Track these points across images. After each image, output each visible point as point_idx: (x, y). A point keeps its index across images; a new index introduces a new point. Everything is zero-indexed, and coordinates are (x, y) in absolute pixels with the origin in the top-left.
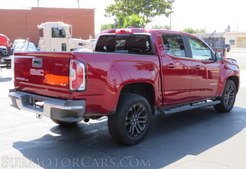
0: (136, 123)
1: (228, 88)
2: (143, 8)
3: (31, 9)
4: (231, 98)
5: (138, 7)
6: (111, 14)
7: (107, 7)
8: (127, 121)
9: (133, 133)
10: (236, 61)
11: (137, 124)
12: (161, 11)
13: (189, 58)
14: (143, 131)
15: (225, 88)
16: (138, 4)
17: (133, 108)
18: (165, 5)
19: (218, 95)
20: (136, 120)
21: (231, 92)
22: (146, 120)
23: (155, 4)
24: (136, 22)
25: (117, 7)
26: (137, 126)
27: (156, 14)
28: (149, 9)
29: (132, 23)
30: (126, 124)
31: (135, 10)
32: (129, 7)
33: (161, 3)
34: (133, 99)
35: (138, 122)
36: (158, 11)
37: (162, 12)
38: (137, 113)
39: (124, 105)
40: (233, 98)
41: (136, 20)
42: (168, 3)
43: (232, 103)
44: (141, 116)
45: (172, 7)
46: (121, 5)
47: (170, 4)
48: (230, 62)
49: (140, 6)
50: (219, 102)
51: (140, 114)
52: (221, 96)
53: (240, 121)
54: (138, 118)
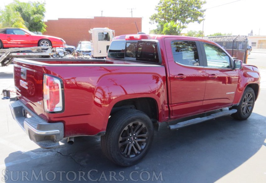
0: (134, 142)
1: (247, 96)
2: (180, 17)
3: (93, 18)
4: (249, 106)
5: (176, 16)
6: (154, 22)
7: (152, 16)
8: (121, 142)
9: (129, 153)
10: (257, 67)
11: (136, 143)
12: (194, 18)
13: (203, 67)
14: (142, 150)
15: (243, 97)
16: (176, 13)
17: (129, 127)
18: (198, 13)
19: (235, 104)
20: (134, 138)
21: (249, 99)
22: (147, 138)
23: (189, 13)
24: (173, 28)
25: (159, 16)
26: (135, 145)
27: (190, 21)
28: (185, 17)
29: (170, 28)
30: (120, 145)
31: (173, 18)
32: (168, 16)
33: (195, 12)
34: (129, 118)
35: (136, 141)
36: (192, 19)
37: (196, 19)
38: (135, 130)
39: (118, 124)
40: (251, 106)
41: (173, 26)
42: (201, 12)
43: (250, 111)
44: (139, 134)
45: (204, 15)
46: (162, 14)
47: (202, 13)
48: (250, 69)
49: (177, 15)
50: (235, 111)
51: (138, 132)
52: (238, 105)
53: (257, 134)
54: (136, 136)
